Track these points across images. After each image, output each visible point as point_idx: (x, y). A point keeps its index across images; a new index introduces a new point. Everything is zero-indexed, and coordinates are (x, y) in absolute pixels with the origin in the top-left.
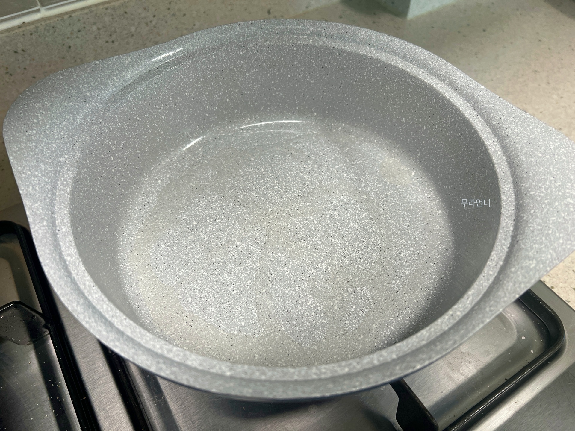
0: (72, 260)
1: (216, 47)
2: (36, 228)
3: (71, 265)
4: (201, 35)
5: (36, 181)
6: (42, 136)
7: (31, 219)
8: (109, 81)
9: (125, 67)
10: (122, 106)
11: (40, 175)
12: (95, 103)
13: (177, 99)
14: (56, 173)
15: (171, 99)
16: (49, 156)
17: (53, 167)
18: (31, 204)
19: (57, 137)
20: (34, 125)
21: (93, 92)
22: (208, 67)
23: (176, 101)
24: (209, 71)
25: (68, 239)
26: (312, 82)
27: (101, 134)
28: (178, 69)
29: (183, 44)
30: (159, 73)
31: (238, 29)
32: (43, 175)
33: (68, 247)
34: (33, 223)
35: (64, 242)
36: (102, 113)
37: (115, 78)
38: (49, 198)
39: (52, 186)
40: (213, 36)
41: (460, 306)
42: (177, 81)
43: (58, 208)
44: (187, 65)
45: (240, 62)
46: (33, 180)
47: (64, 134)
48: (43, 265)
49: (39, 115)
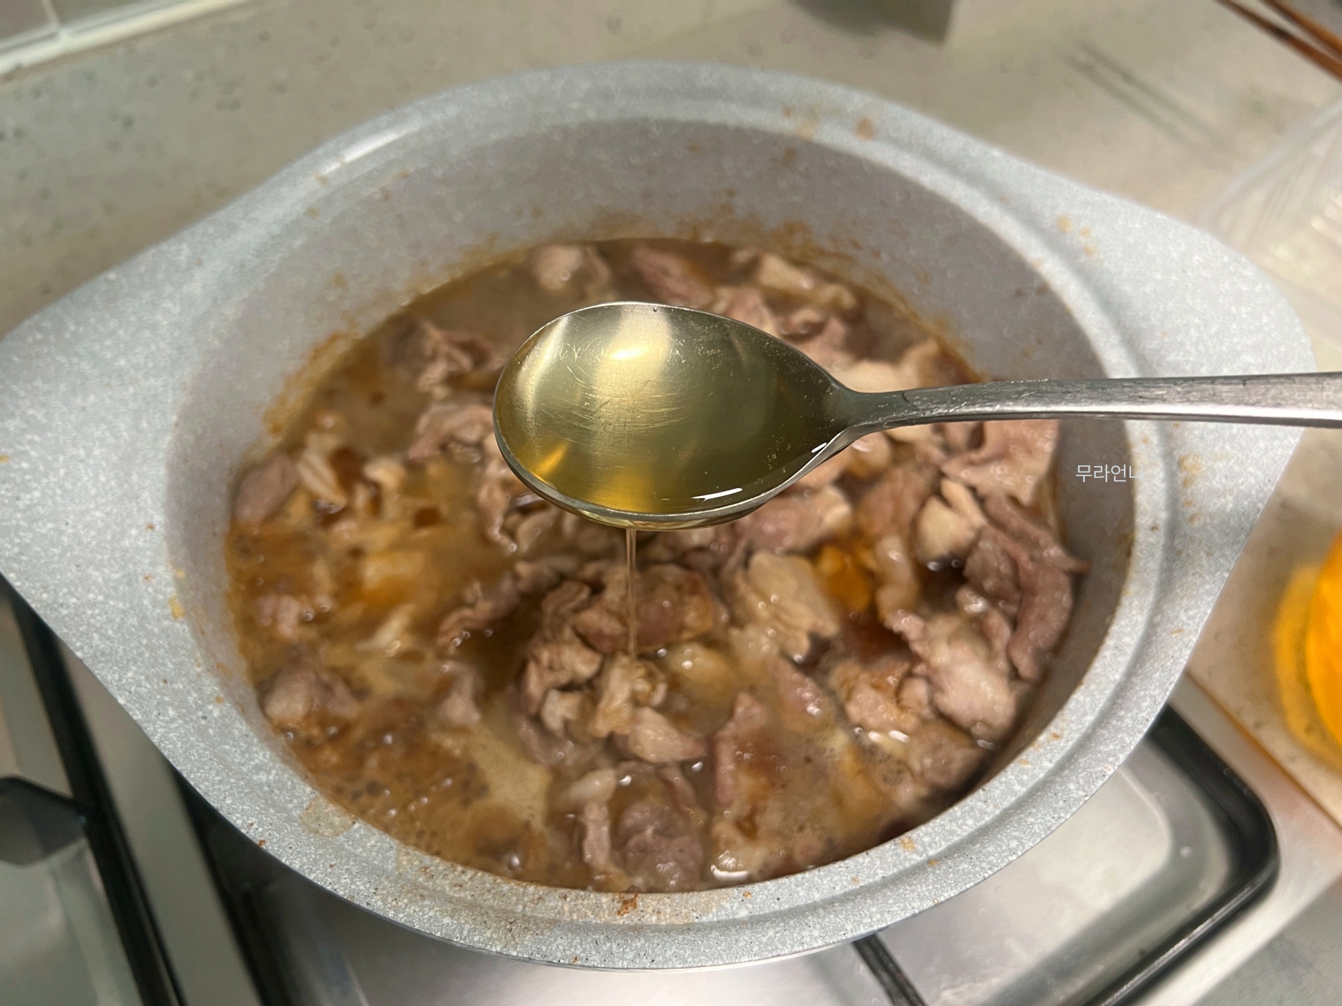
0: (271, 778)
2: (161, 730)
5: (100, 615)
6: (58, 498)
7: (138, 713)
9: (179, 271)
17: (120, 569)
18: (116, 677)
19: (94, 490)
20: (28, 477)
21: (132, 353)
25: (236, 732)
33: (248, 750)
34: (148, 722)
35: (231, 743)
36: (170, 401)
38: (147, 646)
41: (1123, 623)
43: (175, 664)
46: (92, 616)
47: (108, 480)
48: (223, 812)
49: (28, 448)
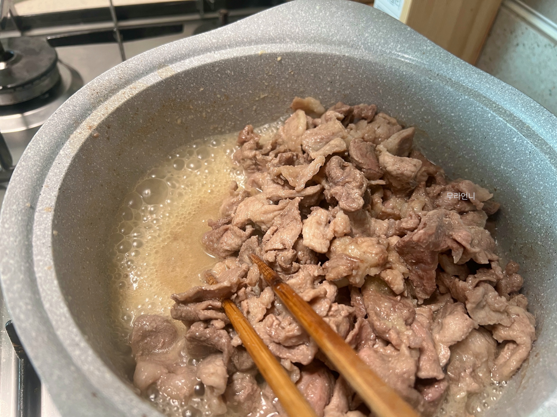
0: (186, 63)
1: (503, 111)
3: (180, 63)
4: (508, 90)
5: (254, 28)
6: (302, 20)
7: (214, 32)
8: (392, 44)
9: (418, 47)
10: (375, 66)
11: (261, 29)
12: (362, 44)
13: (428, 117)
14: (271, 40)
15: (422, 110)
16: (284, 30)
17: (275, 36)
19: (307, 29)
20: (311, 13)
21: (372, 38)
22: (476, 120)
23: (425, 117)
24: (474, 124)
25: (207, 59)
26: (539, 243)
27: (337, 63)
28: (450, 92)
29: (482, 81)
30: (432, 78)
31: (543, 118)
32: (262, 31)
33: (199, 60)
34: (210, 33)
35: (203, 57)
36: (356, 53)
37: (399, 46)
38: (243, 40)
39: (256, 40)
40: (515, 100)
42: (441, 101)
43: (237, 49)
44: (461, 97)
45: (507, 147)
47: (313, 34)
49: (324, 13)
